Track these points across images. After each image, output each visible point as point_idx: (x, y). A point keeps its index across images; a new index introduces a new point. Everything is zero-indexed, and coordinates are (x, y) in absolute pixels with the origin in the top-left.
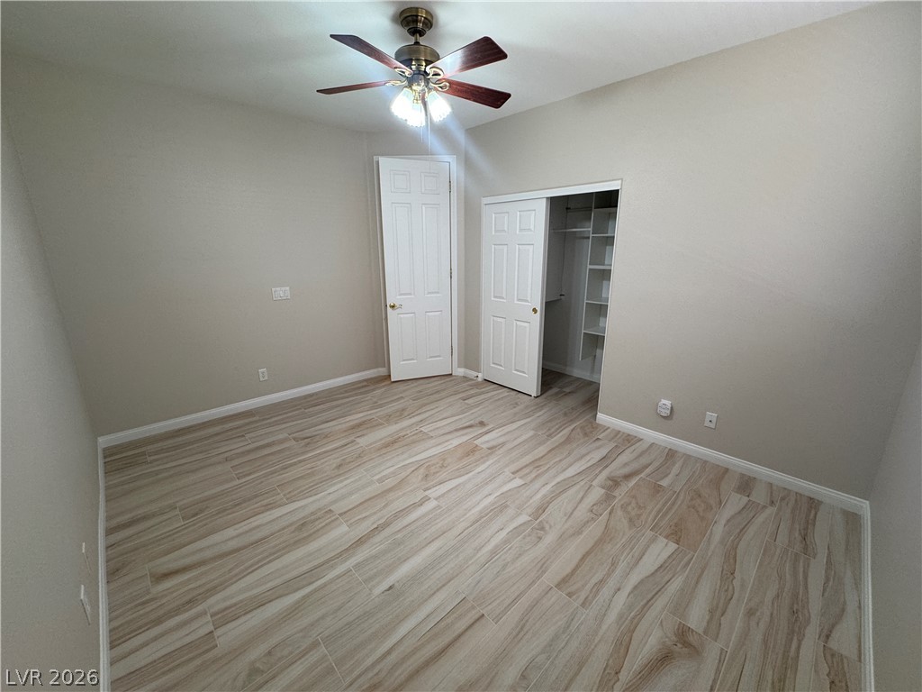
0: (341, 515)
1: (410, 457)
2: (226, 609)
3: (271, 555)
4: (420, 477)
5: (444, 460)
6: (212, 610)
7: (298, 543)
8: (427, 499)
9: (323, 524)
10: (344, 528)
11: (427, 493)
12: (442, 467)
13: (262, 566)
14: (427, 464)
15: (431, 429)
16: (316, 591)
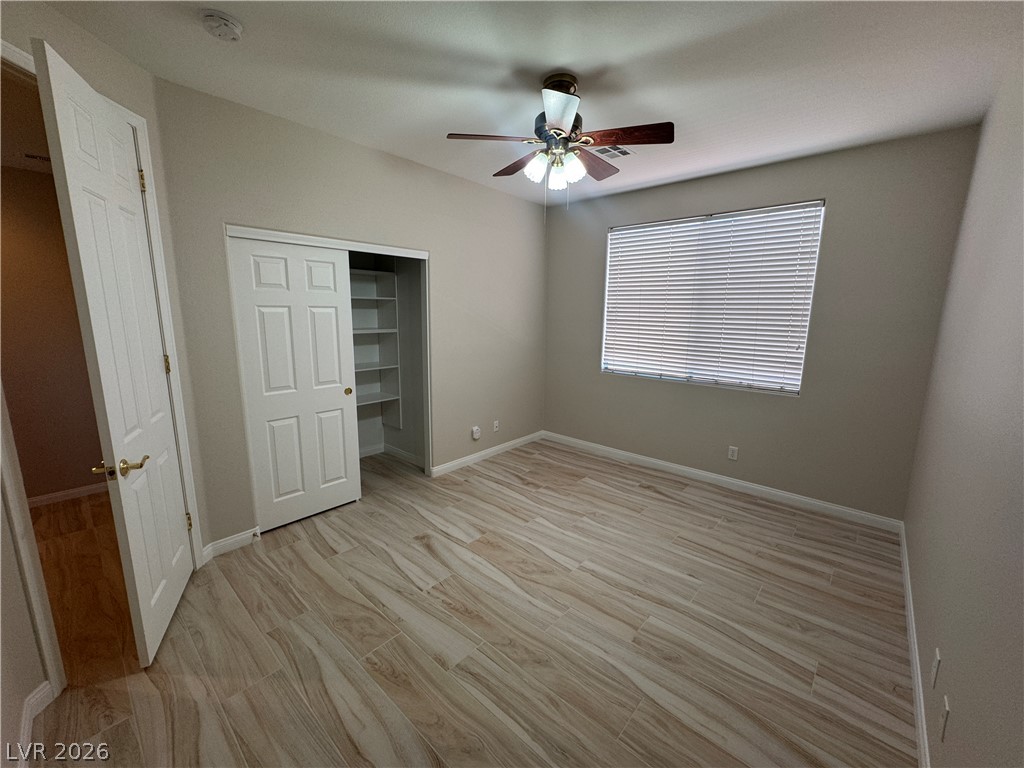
0: (636, 628)
2: (795, 676)
3: (724, 670)
6: (807, 687)
7: (695, 653)
8: (581, 567)
9: (656, 639)
10: (652, 620)
11: (575, 570)
12: (523, 562)
13: (741, 672)
15: (427, 578)
16: (725, 617)
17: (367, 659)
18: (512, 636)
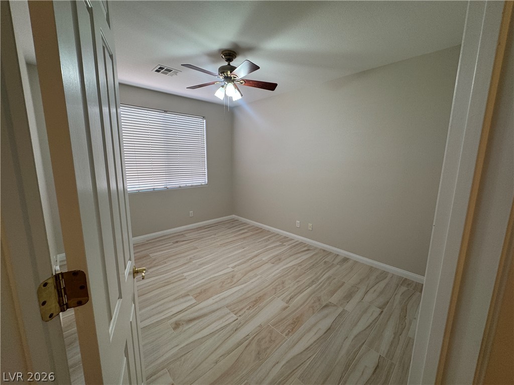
1: (242, 289)
4: (236, 277)
5: (222, 287)
8: (233, 268)
11: (233, 270)
12: (223, 282)
14: (232, 284)
15: (227, 318)
17: (286, 335)
18: (271, 288)
